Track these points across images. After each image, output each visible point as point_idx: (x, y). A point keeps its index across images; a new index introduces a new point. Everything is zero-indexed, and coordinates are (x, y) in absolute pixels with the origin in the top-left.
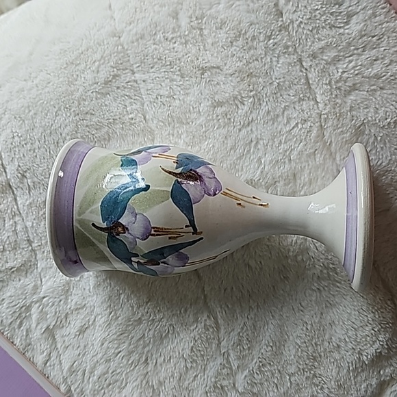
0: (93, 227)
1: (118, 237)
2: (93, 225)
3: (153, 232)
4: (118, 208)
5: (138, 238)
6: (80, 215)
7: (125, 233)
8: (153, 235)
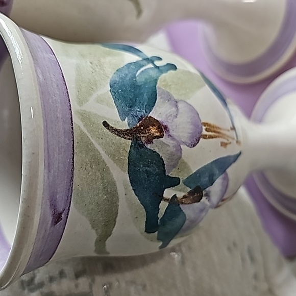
0: (105, 130)
1: (148, 146)
2: (105, 124)
3: (204, 132)
4: (142, 94)
5: (185, 143)
6: (81, 102)
7: (162, 136)
8: (205, 137)
